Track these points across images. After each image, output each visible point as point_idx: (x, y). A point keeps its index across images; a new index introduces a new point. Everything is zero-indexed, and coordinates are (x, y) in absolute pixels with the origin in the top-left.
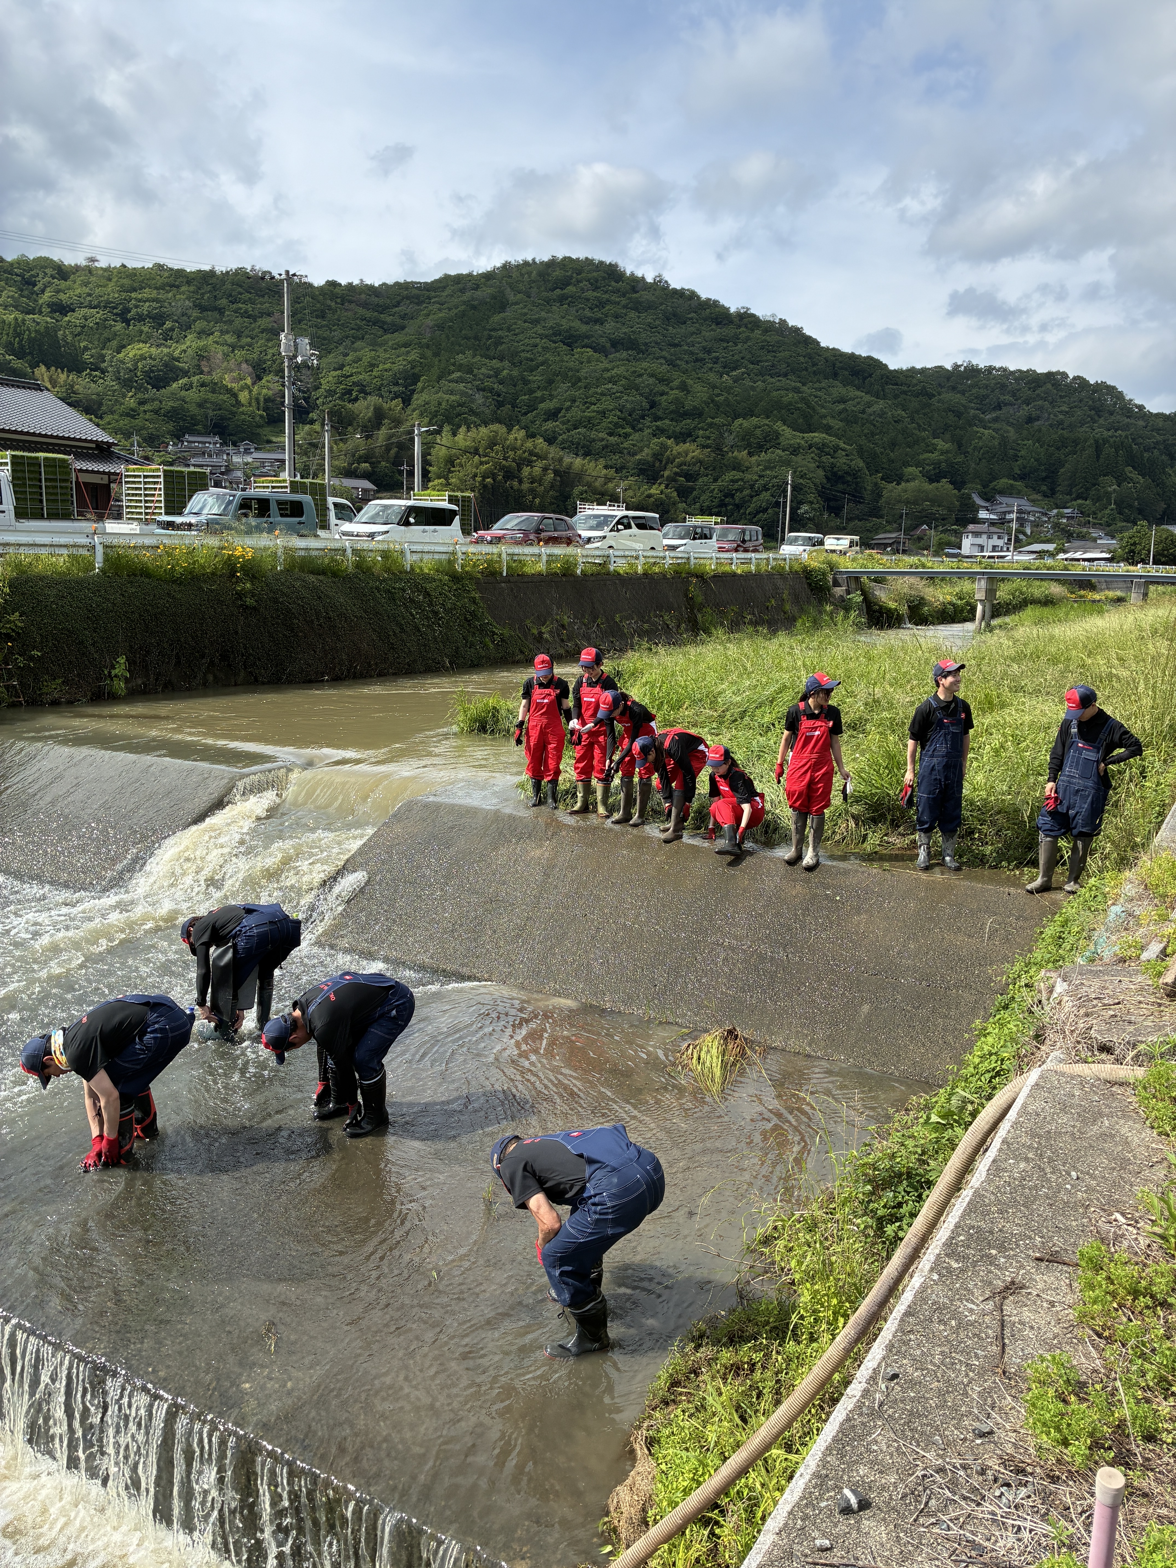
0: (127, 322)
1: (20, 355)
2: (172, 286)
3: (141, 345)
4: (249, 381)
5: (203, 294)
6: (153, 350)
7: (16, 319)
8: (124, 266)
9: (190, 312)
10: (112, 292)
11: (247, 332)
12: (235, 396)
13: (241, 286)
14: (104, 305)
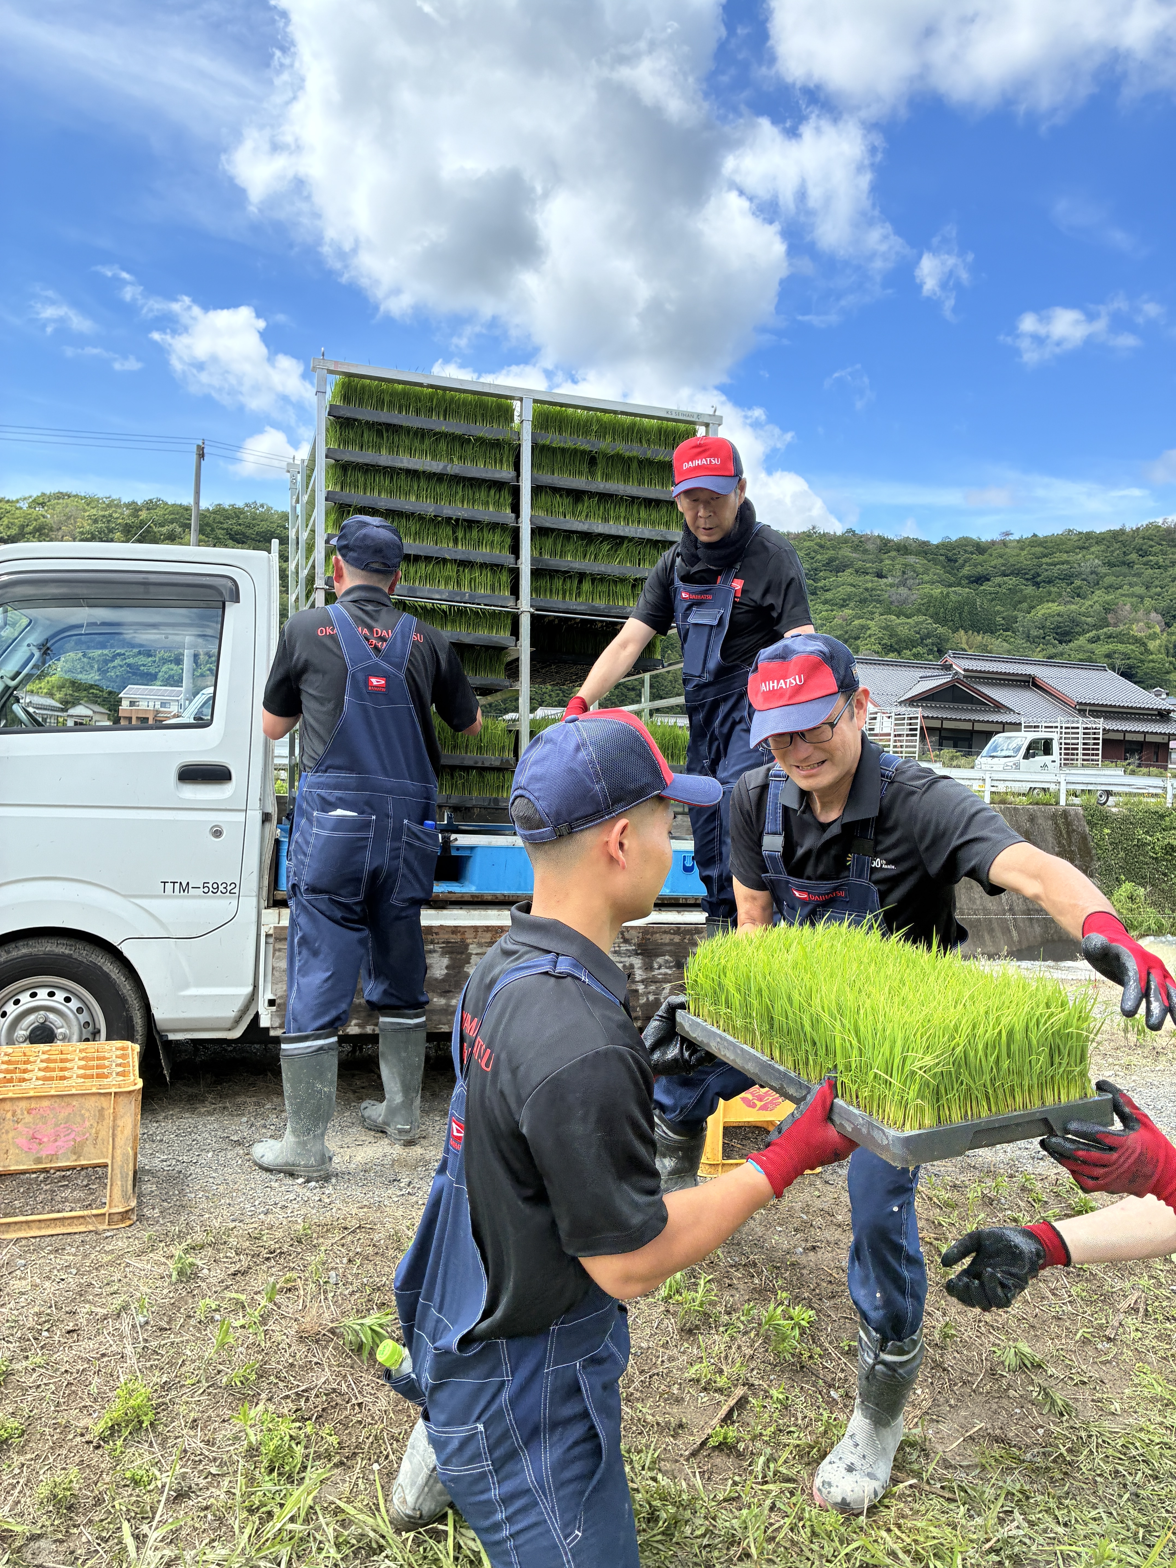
0: (1037, 585)
1: (943, 622)
2: (1082, 548)
3: (1050, 604)
4: (1158, 629)
5: (1113, 552)
6: (1061, 608)
7: (942, 593)
8: (1035, 535)
9: (1099, 569)
10: (1024, 560)
11: (1157, 583)
12: (1144, 644)
13: (1152, 540)
14: (1017, 572)
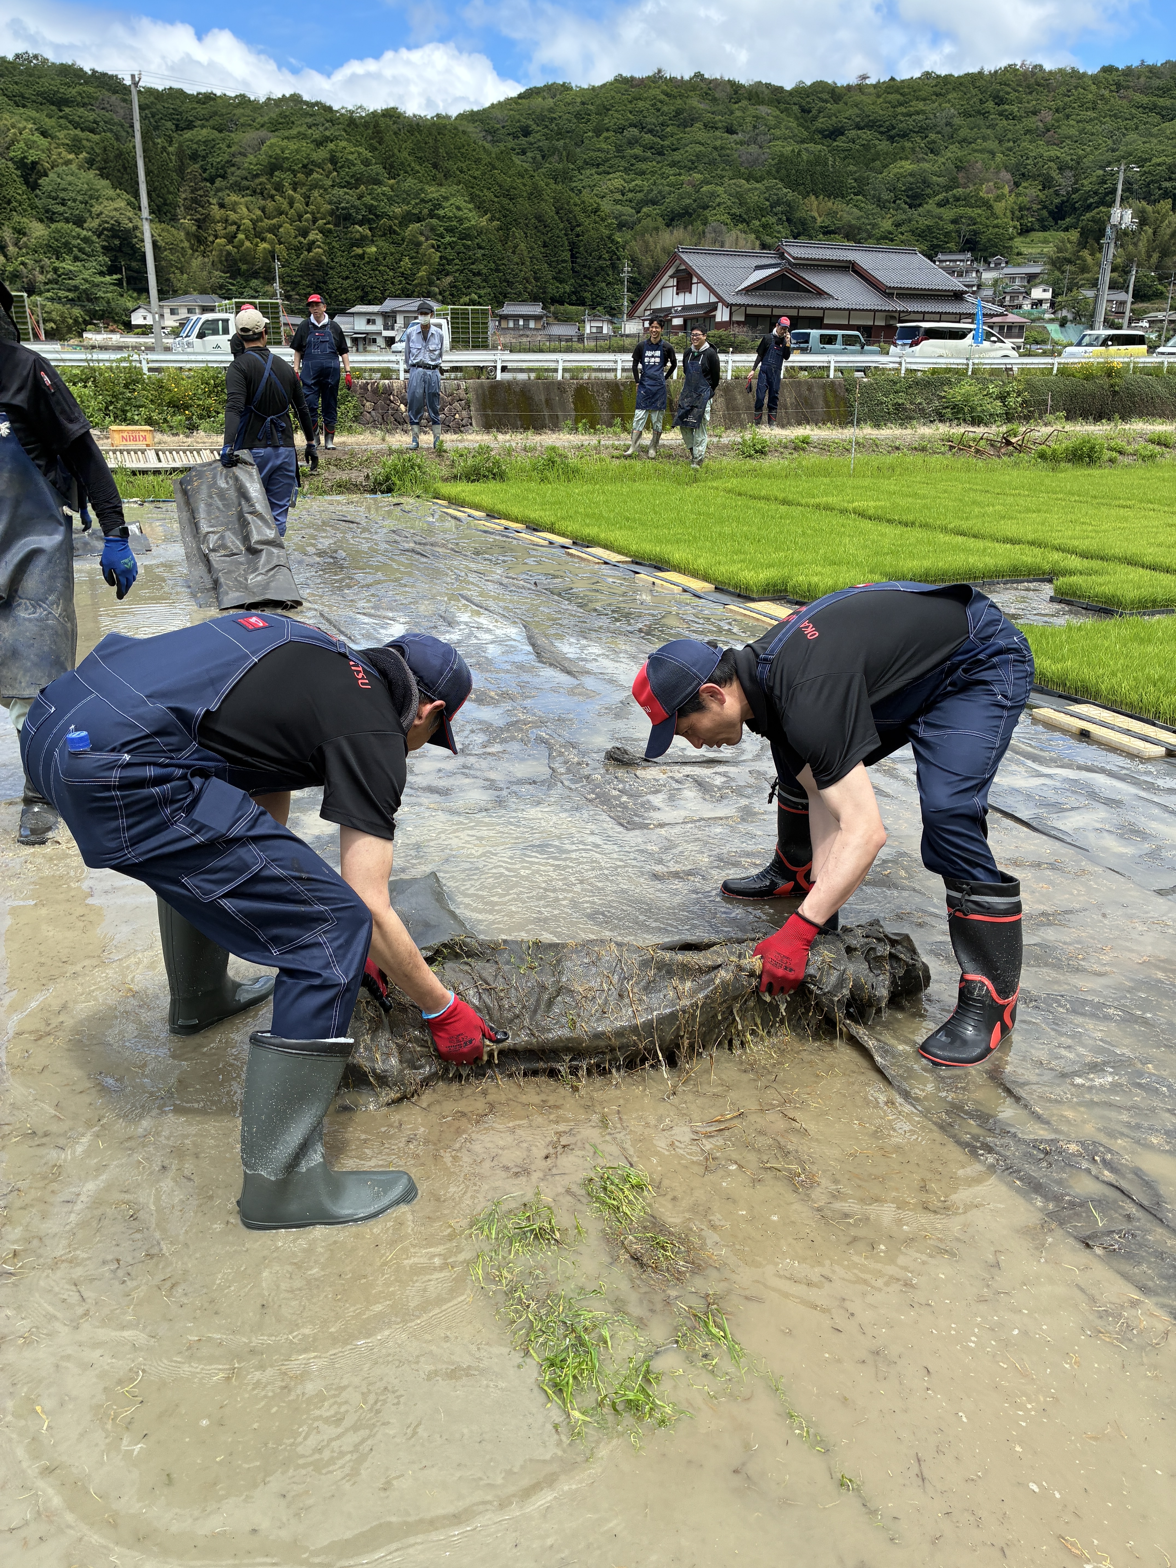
0: (891, 139)
1: (794, 186)
2: (939, 94)
3: (903, 163)
4: (1006, 190)
5: (969, 99)
6: (914, 167)
7: (793, 151)
8: (892, 79)
9: (955, 120)
10: (880, 109)
11: (1010, 136)
12: (990, 207)
13: (1009, 85)
14: (871, 125)
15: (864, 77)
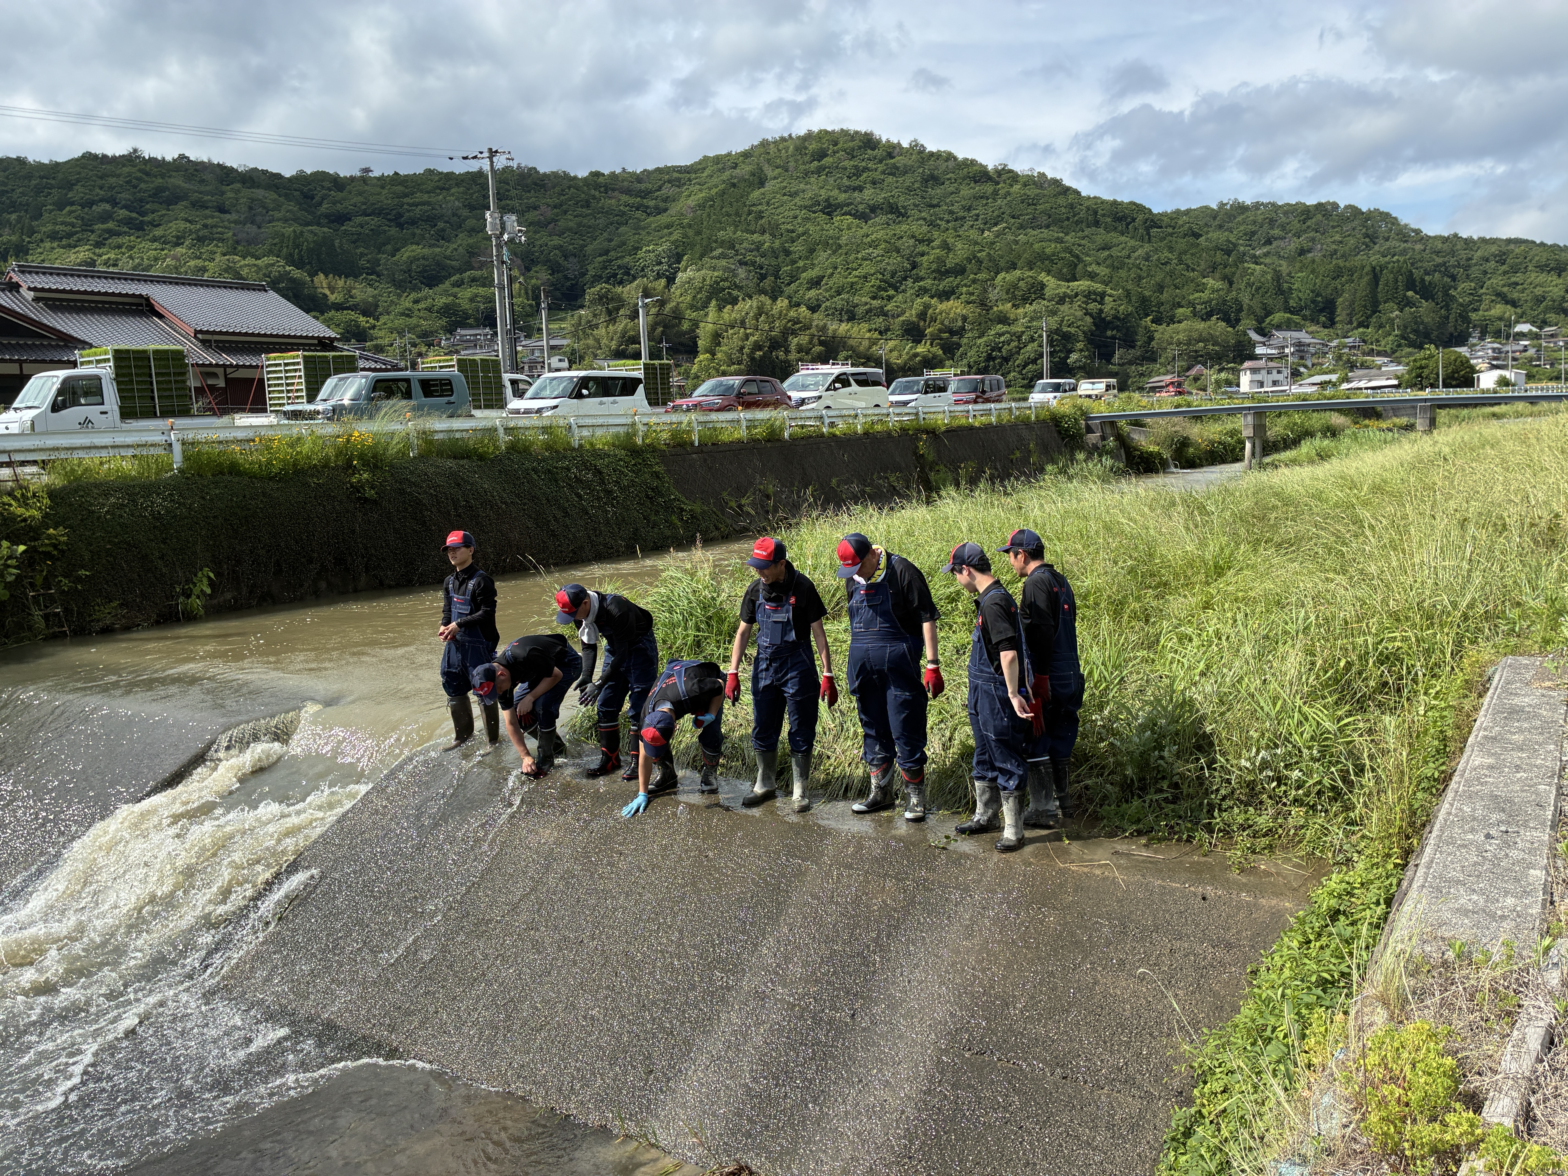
0: (401, 226)
1: (299, 265)
2: (442, 189)
3: (414, 247)
4: (518, 274)
5: (472, 194)
6: (426, 251)
7: (295, 231)
8: (396, 174)
9: (460, 212)
10: (385, 199)
13: (508, 184)
14: (378, 212)
15: (367, 170)
